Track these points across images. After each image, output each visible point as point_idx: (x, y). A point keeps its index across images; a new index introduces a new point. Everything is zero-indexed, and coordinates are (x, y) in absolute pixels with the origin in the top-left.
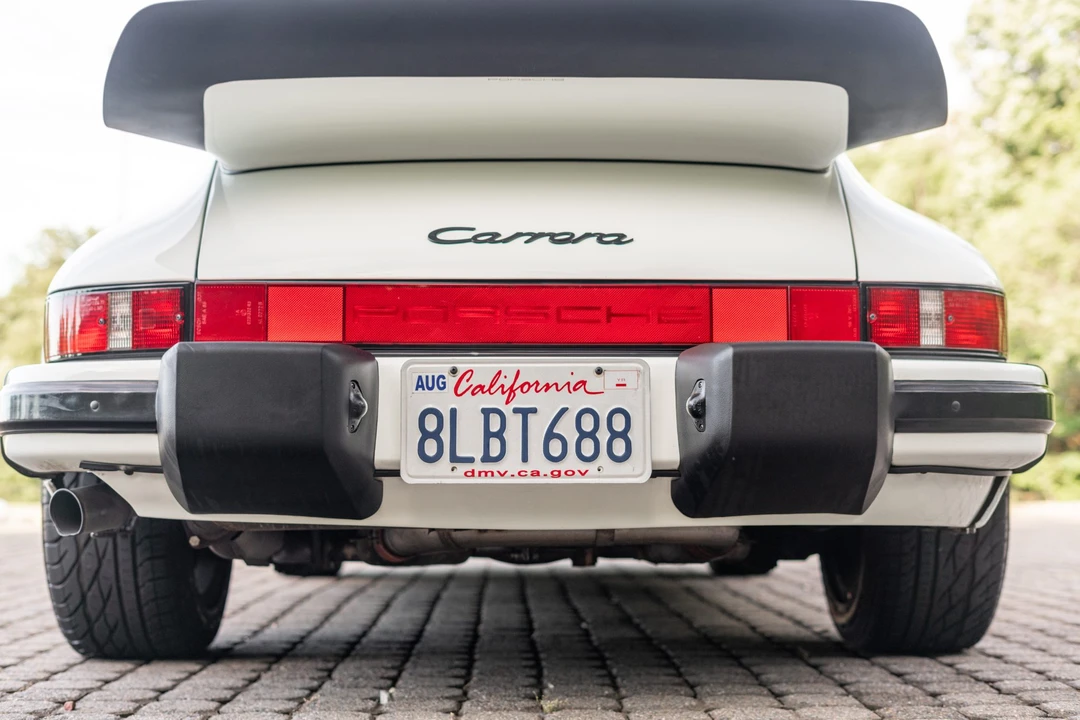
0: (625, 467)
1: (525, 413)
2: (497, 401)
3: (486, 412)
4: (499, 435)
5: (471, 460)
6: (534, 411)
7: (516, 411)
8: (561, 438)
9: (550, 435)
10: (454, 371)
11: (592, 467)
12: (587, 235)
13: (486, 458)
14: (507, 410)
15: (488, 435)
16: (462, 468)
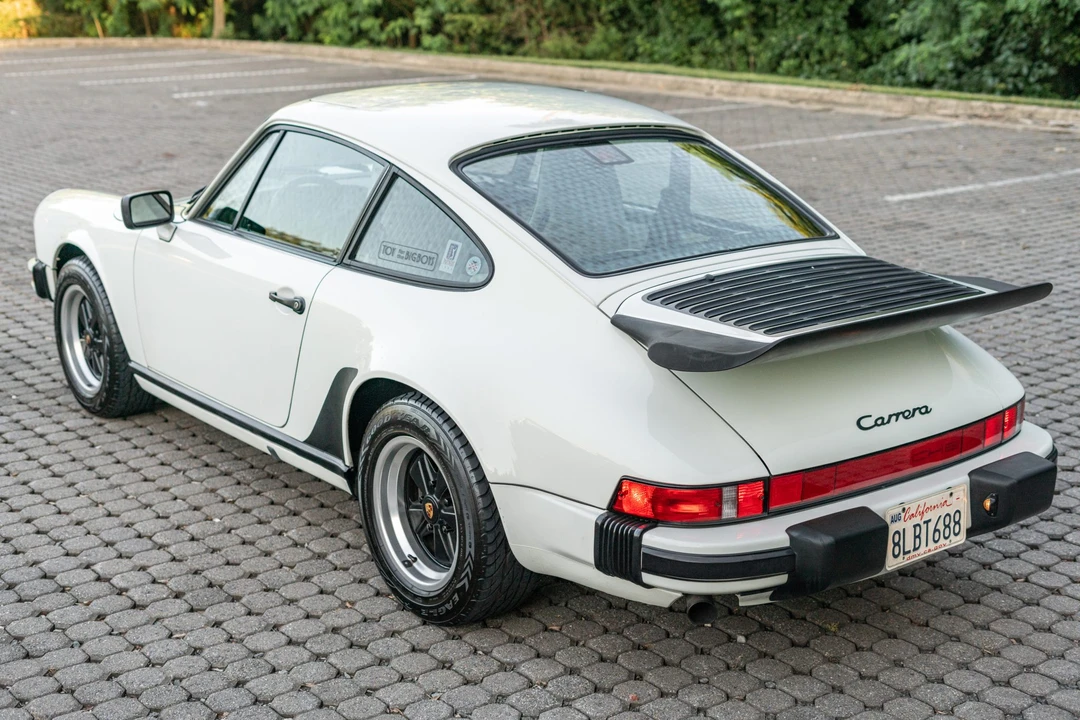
0: (958, 538)
1: (927, 522)
2: (917, 520)
3: (915, 526)
4: (919, 537)
5: (909, 552)
6: (930, 520)
7: (925, 522)
8: (939, 531)
9: (936, 530)
10: (904, 509)
11: (947, 541)
12: (915, 410)
13: (915, 549)
14: (921, 523)
15: (916, 537)
16: (907, 556)
